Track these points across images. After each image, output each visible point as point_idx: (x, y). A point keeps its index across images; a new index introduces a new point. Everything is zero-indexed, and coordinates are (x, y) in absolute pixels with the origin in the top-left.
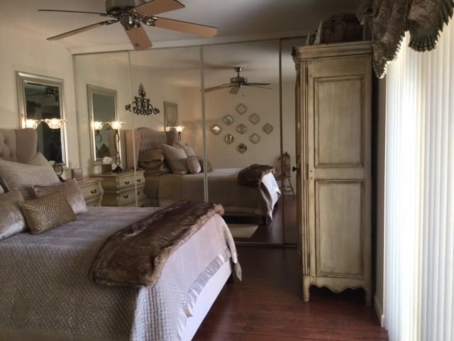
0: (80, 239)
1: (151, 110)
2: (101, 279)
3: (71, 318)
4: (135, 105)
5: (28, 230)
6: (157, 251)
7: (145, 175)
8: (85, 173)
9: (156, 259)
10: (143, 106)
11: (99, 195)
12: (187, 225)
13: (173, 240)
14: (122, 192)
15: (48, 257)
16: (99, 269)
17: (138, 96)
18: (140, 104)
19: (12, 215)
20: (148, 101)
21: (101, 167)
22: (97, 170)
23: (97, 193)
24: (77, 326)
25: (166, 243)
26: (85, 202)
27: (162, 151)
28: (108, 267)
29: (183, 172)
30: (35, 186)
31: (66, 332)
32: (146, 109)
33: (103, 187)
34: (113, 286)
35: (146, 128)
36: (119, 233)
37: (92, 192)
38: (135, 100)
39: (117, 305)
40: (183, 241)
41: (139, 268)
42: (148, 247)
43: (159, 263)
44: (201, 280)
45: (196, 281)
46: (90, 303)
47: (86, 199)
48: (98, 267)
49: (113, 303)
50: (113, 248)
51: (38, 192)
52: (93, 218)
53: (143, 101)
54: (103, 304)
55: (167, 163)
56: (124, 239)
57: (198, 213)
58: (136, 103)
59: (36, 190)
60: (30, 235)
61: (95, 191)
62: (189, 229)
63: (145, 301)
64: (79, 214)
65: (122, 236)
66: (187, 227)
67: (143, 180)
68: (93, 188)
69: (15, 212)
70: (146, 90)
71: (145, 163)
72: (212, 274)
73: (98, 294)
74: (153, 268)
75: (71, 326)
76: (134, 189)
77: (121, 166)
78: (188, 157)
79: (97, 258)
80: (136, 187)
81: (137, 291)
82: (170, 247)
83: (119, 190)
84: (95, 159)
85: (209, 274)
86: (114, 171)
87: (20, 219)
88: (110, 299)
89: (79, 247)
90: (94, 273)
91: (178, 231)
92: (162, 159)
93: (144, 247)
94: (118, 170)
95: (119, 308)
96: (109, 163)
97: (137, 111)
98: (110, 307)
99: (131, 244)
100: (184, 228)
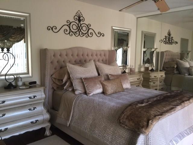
0: (121, 101)
1: (173, 42)
2: (122, 124)
3: (110, 137)
4: (165, 40)
5: (103, 93)
6: (151, 117)
7: (165, 74)
8: (137, 70)
9: (150, 121)
10: (169, 40)
11: (141, 81)
12: (174, 105)
13: (163, 113)
14: (152, 81)
15: (105, 107)
16: (122, 118)
17: (167, 35)
18: (167, 39)
19: (98, 85)
20: (172, 38)
21: (144, 68)
22: (143, 69)
23: (140, 80)
24: (112, 142)
25: (159, 113)
26: (130, 84)
27: (176, 62)
28: (126, 119)
29: (186, 74)
30: (110, 75)
31: (107, 143)
32: (170, 42)
33: (143, 78)
34: (128, 129)
35: (169, 51)
36: (136, 103)
37: (138, 79)
38: (165, 38)
39: (130, 138)
40: (169, 114)
41: (140, 124)
42: (148, 114)
43: (152, 124)
44: (180, 136)
45: (176, 136)
46: (118, 133)
47: (131, 83)
48: (122, 117)
49: (128, 136)
50: (131, 110)
51: (110, 77)
52: (132, 92)
53: (169, 38)
54: (124, 135)
55: (178, 68)
56: (137, 106)
57: (184, 99)
58: (166, 39)
59: (110, 76)
60: (104, 95)
61: (139, 79)
62: (175, 108)
63: (142, 141)
64: (127, 89)
65: (137, 105)
66: (174, 107)
67: (164, 76)
68: (138, 78)
69: (99, 85)
70: (171, 33)
71: (166, 68)
72: (188, 134)
73: (122, 130)
74: (147, 126)
75: (110, 141)
76: (158, 80)
77: (154, 68)
78: (190, 67)
79: (123, 113)
80: (158, 79)
81: (139, 135)
82: (160, 116)
83: (151, 79)
84: (142, 64)
85: (186, 134)
86: (150, 70)
87: (101, 88)
88: (127, 134)
89: (118, 105)
90: (120, 120)
91: (168, 108)
92: (176, 67)
93: (145, 113)
94: (152, 70)
95: (130, 140)
96: (148, 67)
97: (166, 43)
98: (126, 138)
99: (140, 110)
100: (172, 107)
